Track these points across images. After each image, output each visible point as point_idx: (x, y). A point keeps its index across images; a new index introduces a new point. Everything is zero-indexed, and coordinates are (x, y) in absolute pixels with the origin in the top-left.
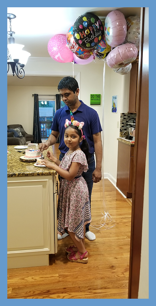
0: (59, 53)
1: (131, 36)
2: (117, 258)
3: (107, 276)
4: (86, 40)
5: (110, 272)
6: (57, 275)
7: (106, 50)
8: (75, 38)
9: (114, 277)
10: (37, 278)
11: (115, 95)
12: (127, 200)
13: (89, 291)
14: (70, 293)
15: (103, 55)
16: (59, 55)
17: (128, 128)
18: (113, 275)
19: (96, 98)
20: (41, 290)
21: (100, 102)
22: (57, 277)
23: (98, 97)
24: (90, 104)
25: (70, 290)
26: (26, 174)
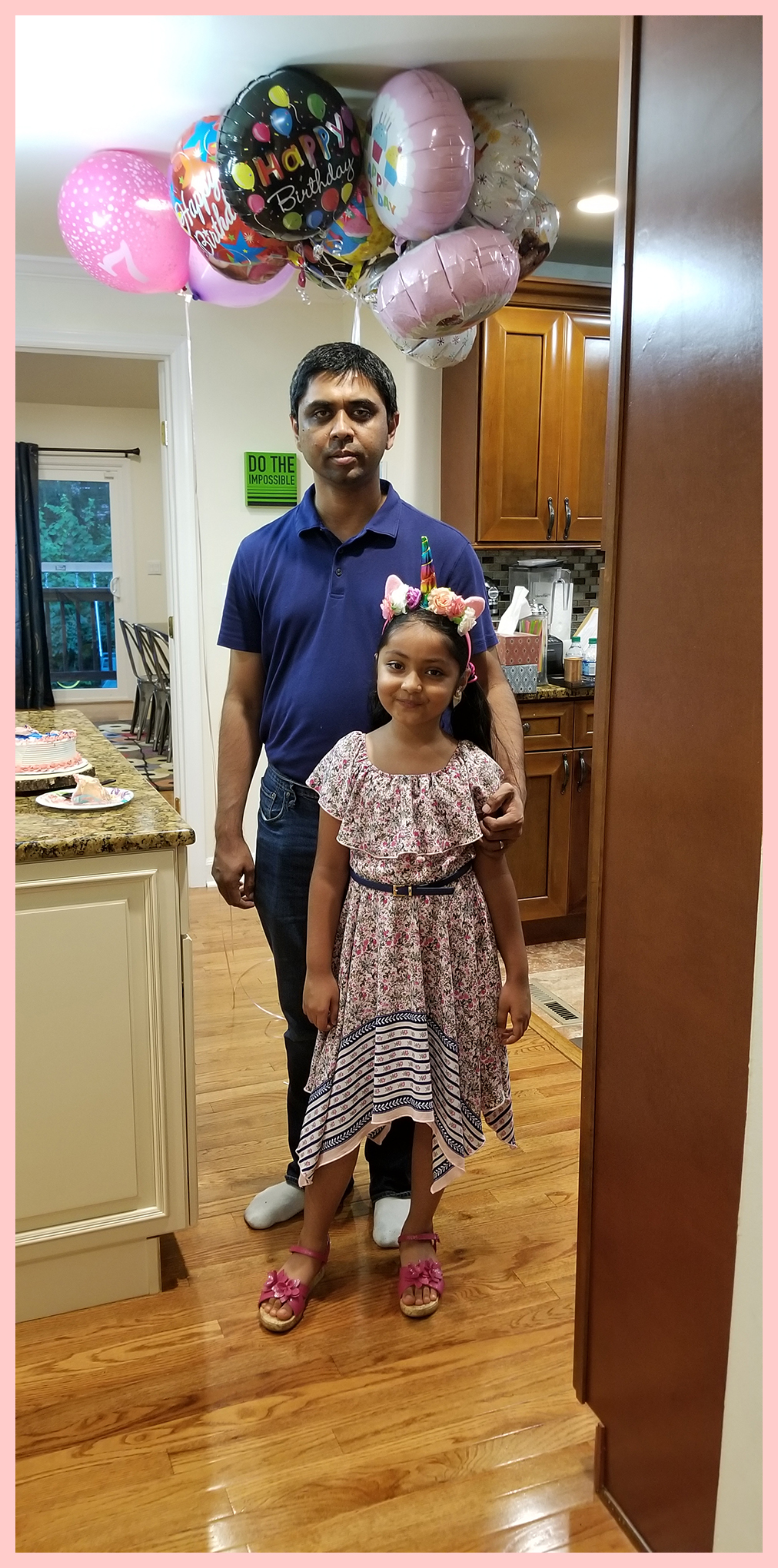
0: (124, 245)
1: (489, 191)
2: (470, 1217)
4: (283, 195)
6: (214, 1326)
7: (363, 249)
8: (228, 183)
9: (476, 1293)
10: (120, 1352)
13: (381, 1367)
14: (293, 1391)
15: (348, 268)
16: (123, 252)
18: (472, 1289)
19: (274, 471)
20: (153, 1399)
21: (294, 492)
22: (214, 1332)
23: (282, 466)
24: (244, 500)
25: (291, 1377)
26: (44, 850)
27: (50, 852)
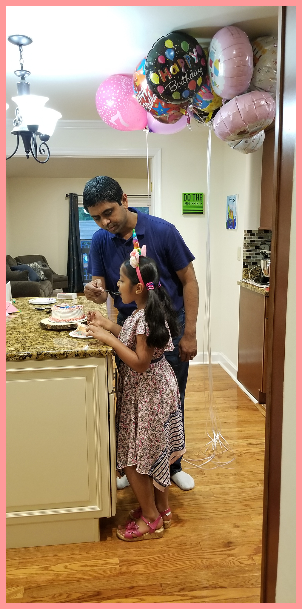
0: (118, 112)
1: (262, 76)
2: (238, 527)
3: (219, 562)
4: (171, 85)
5: (225, 554)
6: (116, 561)
7: (212, 106)
8: (150, 82)
9: (232, 564)
10: (76, 566)
11: (231, 194)
12: (259, 407)
13: (182, 593)
14: (142, 597)
15: (207, 114)
16: (118, 115)
17: (259, 260)
18: (231, 562)
19: (194, 200)
20: (83, 590)
21: (202, 208)
22: (116, 563)
23: (197, 198)
24: (182, 212)
25: (142, 590)
26: (52, 355)
27: (54, 356)
